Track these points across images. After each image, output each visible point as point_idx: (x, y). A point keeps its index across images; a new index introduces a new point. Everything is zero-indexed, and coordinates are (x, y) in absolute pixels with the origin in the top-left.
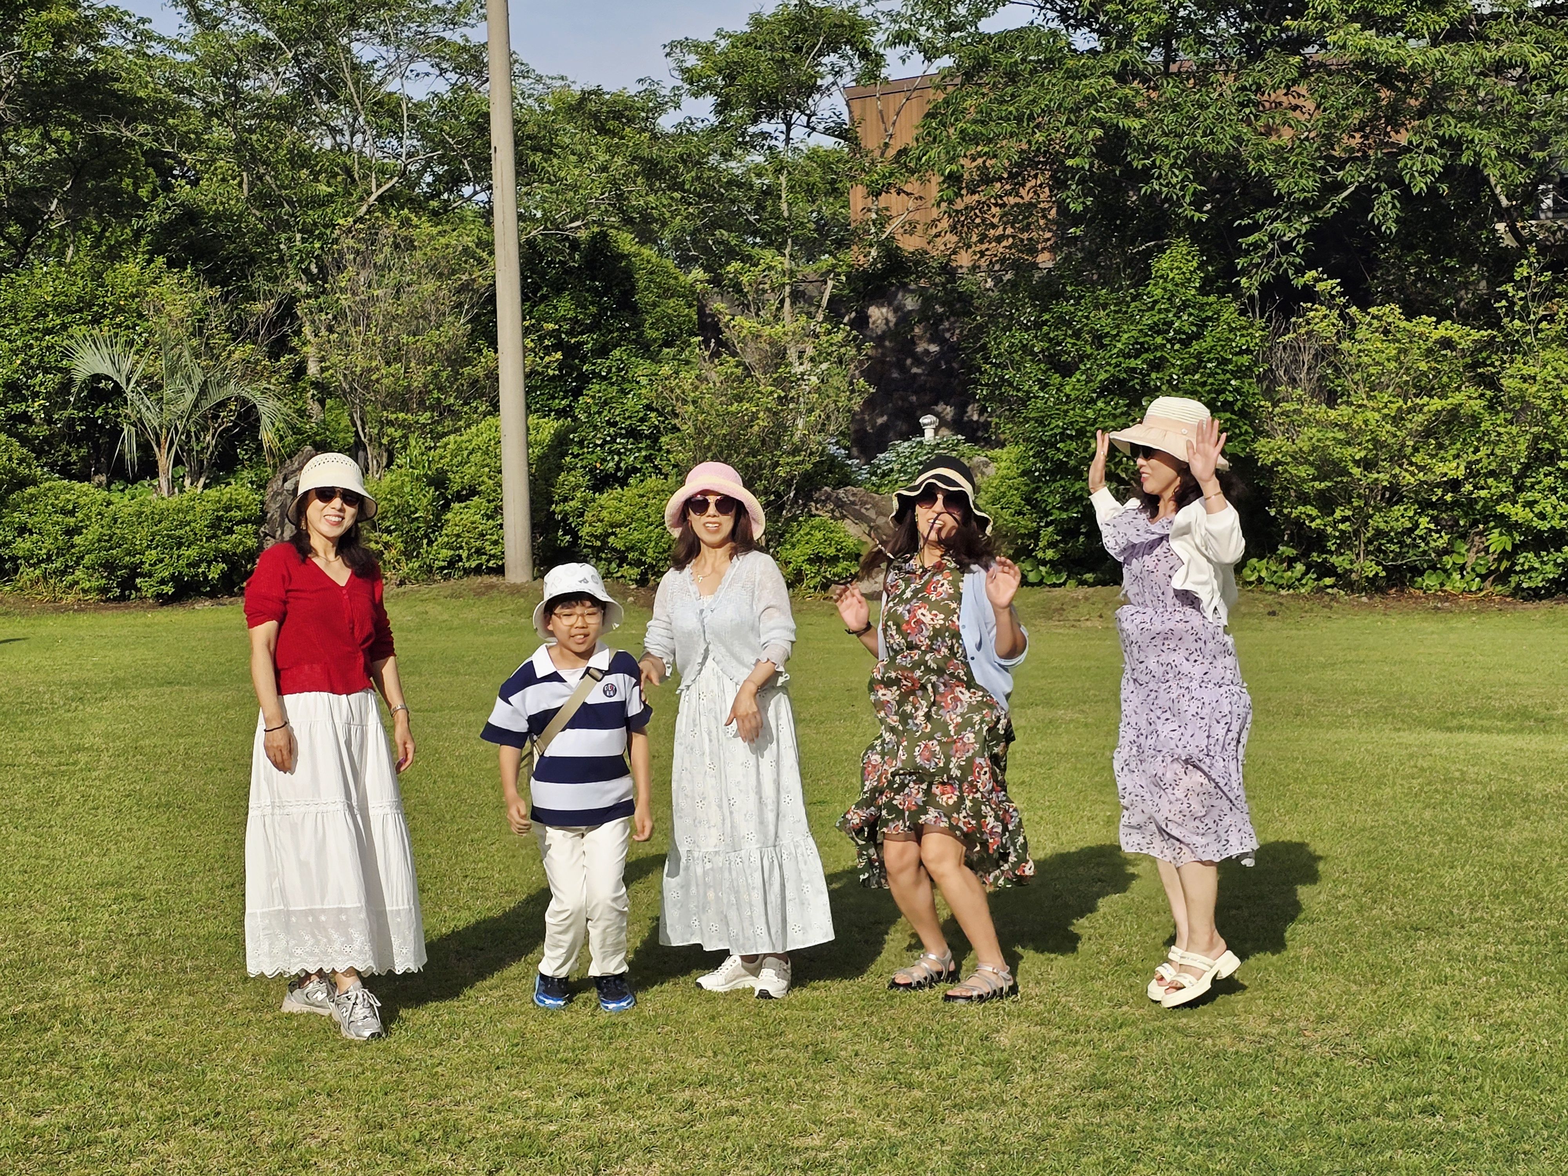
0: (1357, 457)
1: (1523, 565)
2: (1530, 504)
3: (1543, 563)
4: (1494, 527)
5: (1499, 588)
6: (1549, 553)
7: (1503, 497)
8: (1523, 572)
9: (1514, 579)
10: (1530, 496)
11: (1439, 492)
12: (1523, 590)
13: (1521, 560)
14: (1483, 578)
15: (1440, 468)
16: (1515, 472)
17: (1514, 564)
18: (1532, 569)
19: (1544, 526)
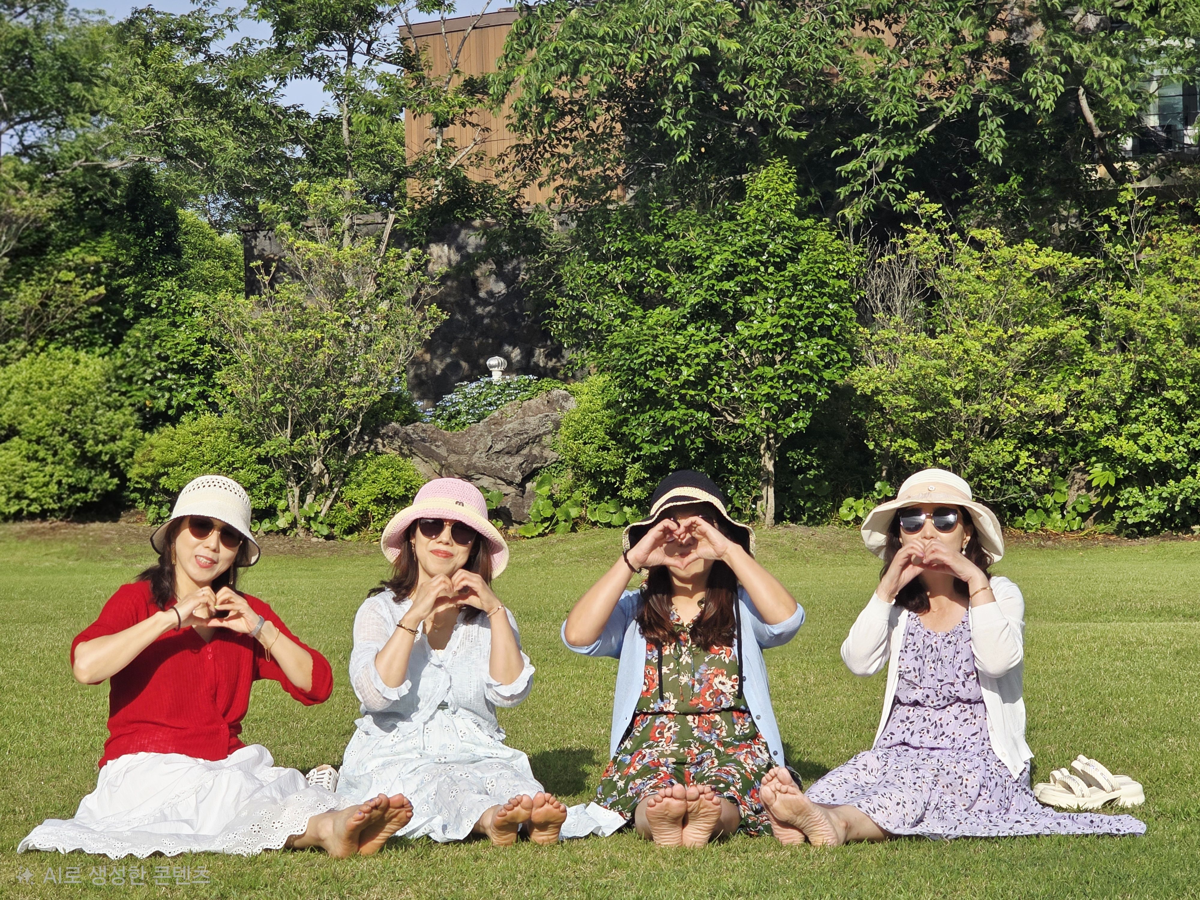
0: (957, 388)
1: (1127, 500)
2: (1134, 437)
3: (1148, 498)
4: (1096, 462)
5: (1102, 526)
6: (1153, 487)
7: (1107, 428)
8: (1127, 508)
9: (1118, 515)
10: (1134, 428)
11: (1041, 424)
12: (1129, 526)
13: (1126, 495)
14: (1084, 517)
15: (1042, 400)
16: (1119, 403)
17: (1117, 500)
18: (1138, 504)
19: (1149, 458)
